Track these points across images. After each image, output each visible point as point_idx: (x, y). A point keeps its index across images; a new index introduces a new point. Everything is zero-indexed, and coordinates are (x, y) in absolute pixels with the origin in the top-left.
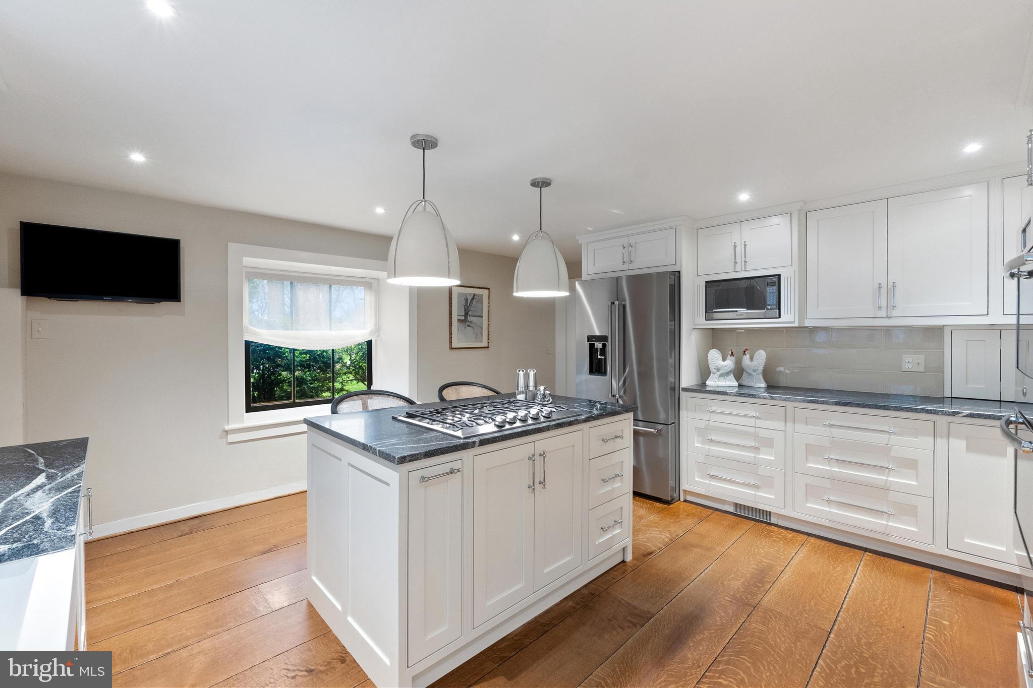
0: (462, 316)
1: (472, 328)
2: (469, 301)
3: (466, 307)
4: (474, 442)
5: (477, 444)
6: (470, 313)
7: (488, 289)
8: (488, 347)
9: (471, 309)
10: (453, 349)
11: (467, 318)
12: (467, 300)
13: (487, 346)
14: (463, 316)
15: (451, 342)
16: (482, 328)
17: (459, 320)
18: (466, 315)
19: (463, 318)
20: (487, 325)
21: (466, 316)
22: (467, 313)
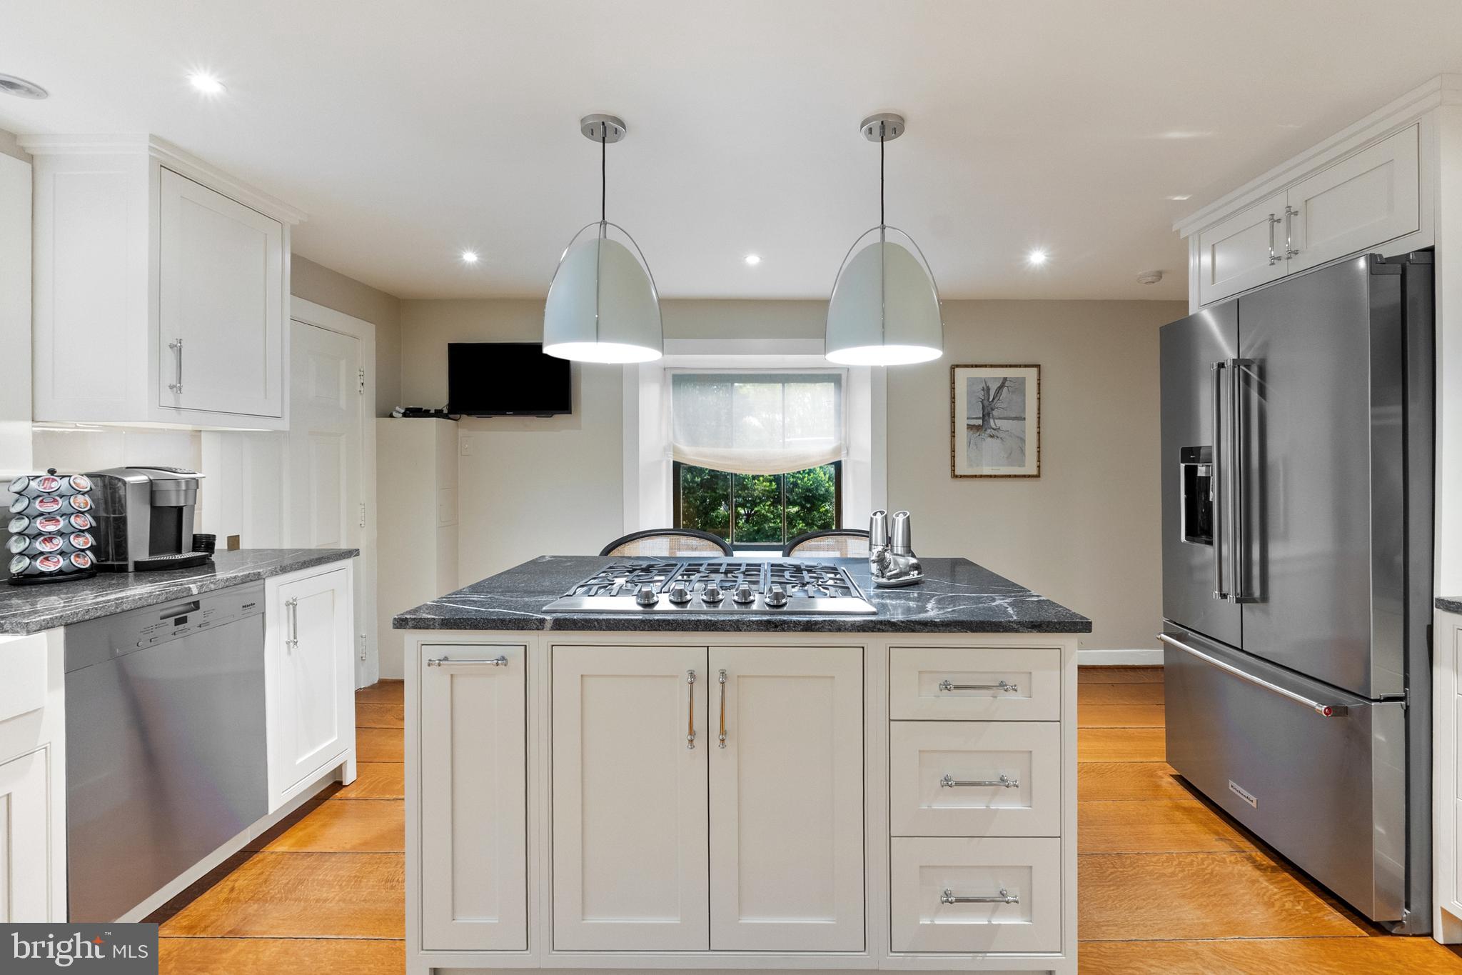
0: (977, 418)
1: (999, 441)
2: (992, 393)
3: (986, 403)
4: (542, 621)
5: (548, 625)
6: (995, 413)
7: (1038, 366)
8: (1038, 476)
9: (999, 405)
10: (957, 476)
11: (989, 422)
12: (988, 389)
13: (1035, 473)
14: (979, 418)
15: (953, 466)
16: (1023, 440)
17: (970, 427)
18: (986, 416)
19: (980, 422)
20: (1036, 434)
21: (987, 418)
22: (989, 414)
